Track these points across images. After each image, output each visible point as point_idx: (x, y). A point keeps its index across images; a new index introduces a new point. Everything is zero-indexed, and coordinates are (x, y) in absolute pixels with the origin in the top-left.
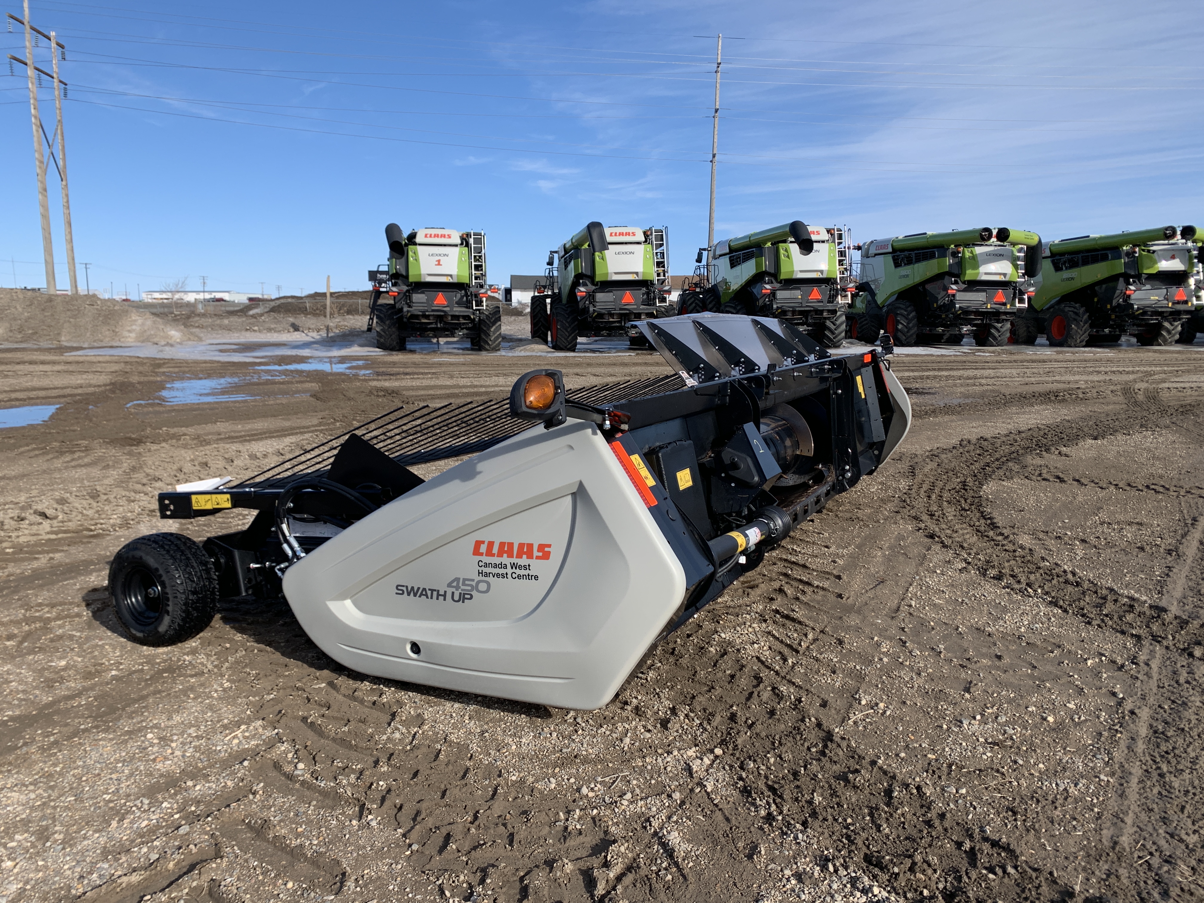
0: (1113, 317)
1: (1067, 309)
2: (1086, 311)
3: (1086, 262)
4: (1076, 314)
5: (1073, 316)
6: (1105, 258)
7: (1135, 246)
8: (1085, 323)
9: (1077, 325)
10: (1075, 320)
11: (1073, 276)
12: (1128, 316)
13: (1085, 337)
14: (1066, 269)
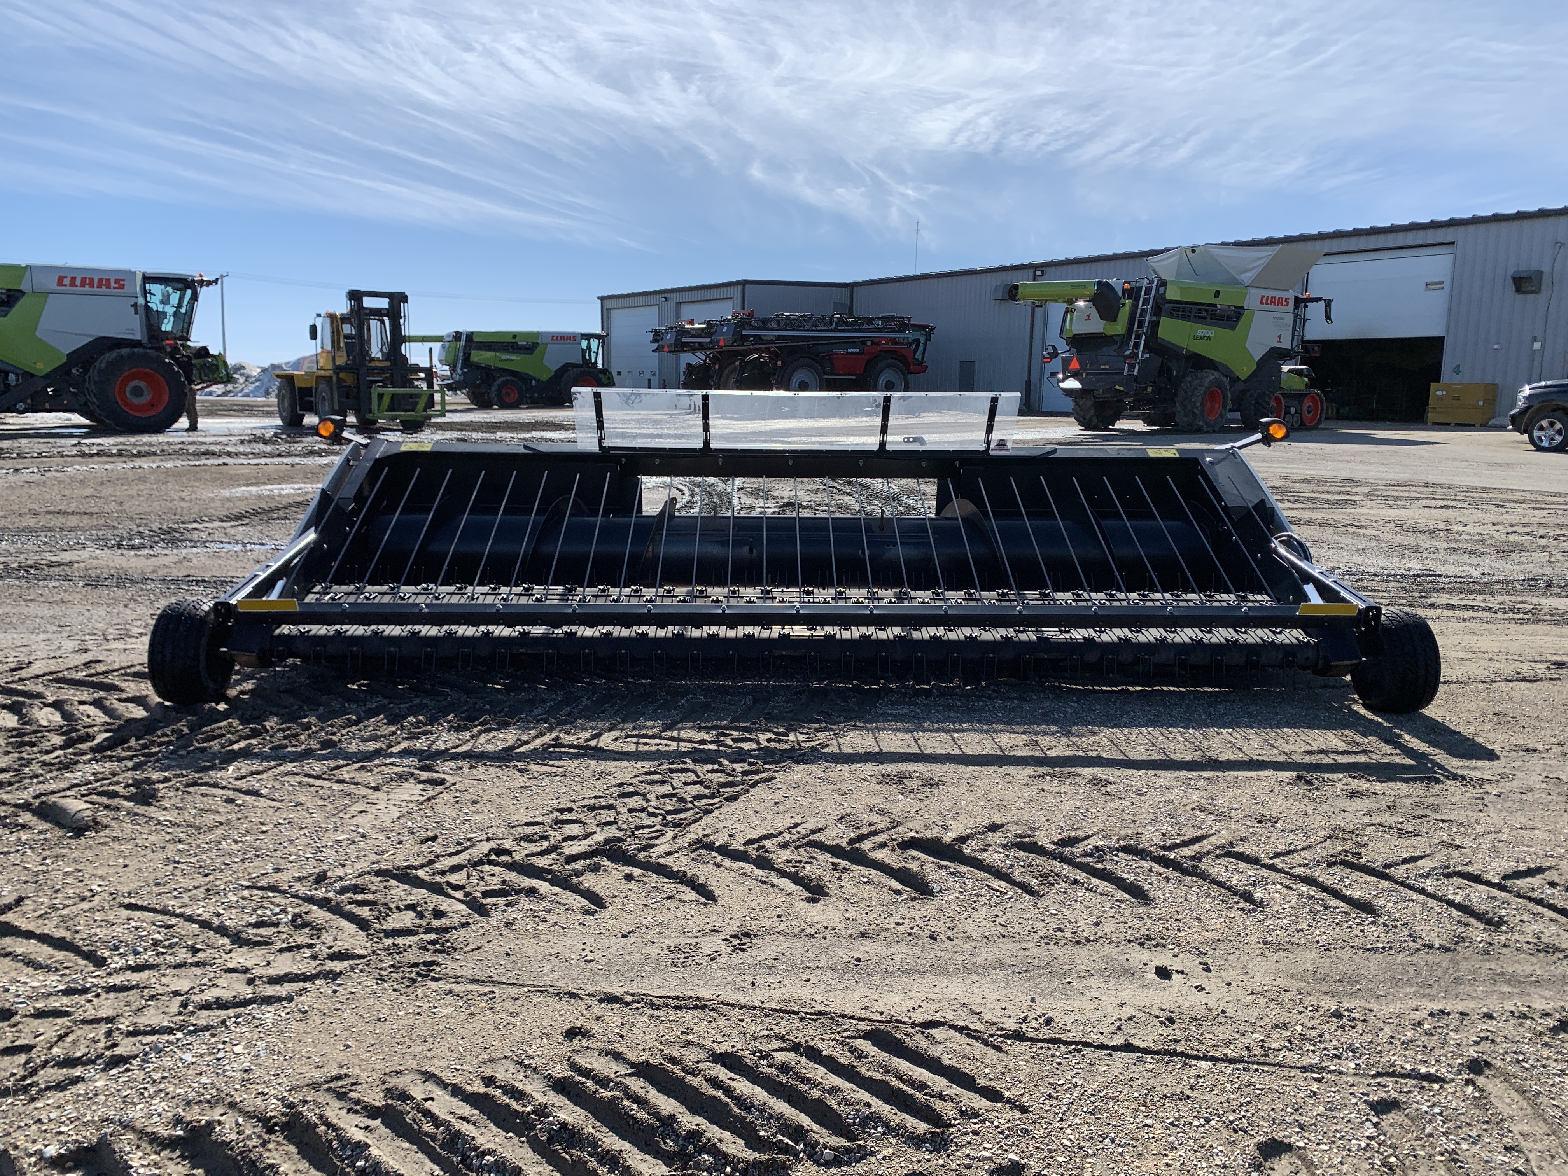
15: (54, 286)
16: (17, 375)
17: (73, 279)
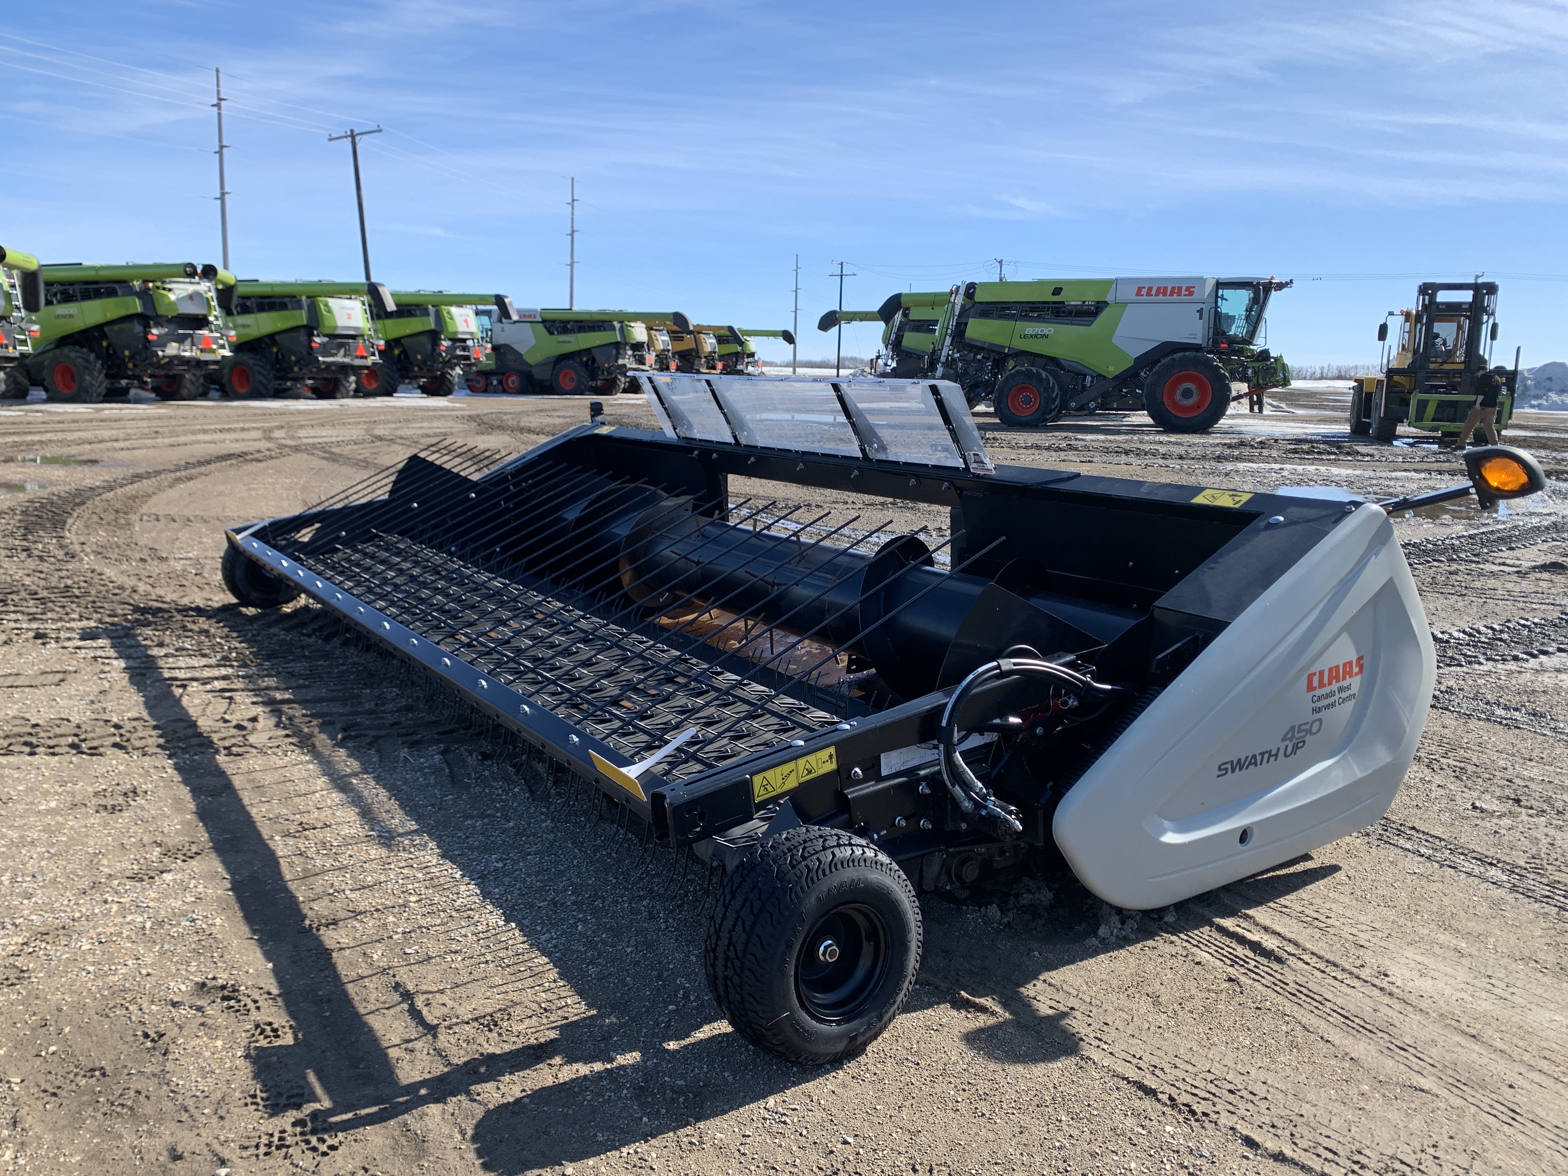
0: (130, 365)
1: (73, 355)
2: (98, 357)
3: (86, 296)
4: (87, 361)
5: (85, 364)
6: (112, 293)
7: (146, 281)
8: (100, 373)
9: (91, 375)
10: (87, 368)
11: (72, 312)
12: (151, 364)
13: (102, 390)
14: (59, 302)
15: (1132, 296)
16: (1092, 377)
17: (1150, 289)
